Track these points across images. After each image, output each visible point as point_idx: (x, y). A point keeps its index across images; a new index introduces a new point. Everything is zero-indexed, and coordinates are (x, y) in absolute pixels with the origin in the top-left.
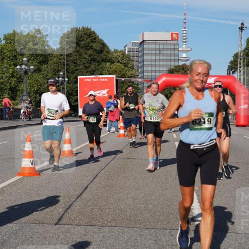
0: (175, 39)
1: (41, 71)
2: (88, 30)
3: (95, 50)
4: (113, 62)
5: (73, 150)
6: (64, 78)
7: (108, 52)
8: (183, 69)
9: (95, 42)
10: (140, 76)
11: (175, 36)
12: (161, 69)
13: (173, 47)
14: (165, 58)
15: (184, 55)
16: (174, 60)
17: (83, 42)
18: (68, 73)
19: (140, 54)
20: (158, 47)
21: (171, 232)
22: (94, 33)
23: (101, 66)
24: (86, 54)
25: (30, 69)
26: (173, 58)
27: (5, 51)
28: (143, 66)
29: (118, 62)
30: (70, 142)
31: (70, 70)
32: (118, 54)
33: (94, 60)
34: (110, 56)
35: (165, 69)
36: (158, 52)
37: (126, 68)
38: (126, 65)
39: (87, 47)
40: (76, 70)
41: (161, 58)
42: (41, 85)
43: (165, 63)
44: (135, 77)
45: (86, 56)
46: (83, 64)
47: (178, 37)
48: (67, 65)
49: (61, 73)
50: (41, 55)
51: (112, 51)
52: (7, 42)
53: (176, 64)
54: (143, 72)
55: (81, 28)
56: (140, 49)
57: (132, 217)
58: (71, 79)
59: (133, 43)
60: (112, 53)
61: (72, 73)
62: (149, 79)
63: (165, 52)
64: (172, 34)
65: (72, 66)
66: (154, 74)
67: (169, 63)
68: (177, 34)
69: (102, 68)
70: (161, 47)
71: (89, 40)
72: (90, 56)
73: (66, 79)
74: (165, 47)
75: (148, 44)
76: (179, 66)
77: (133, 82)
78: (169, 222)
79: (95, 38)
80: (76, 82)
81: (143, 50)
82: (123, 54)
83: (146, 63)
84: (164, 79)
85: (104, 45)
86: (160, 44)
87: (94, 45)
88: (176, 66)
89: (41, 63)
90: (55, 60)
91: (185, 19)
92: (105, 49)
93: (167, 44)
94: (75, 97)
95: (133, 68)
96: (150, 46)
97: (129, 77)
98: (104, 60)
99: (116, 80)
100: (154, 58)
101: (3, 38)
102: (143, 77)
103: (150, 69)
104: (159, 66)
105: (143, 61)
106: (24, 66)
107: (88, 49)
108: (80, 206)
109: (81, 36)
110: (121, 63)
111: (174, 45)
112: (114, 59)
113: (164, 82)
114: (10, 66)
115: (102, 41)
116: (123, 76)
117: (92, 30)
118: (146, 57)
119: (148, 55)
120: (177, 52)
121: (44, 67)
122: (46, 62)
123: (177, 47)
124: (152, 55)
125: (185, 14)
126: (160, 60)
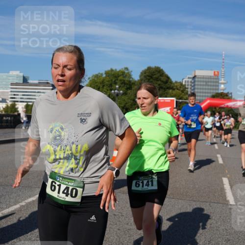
1: (126, 94)
2: (158, 68)
3: (163, 81)
4: (174, 89)
7: (171, 82)
9: (163, 76)
11: (216, 73)
12: (207, 95)
14: (209, 87)
16: (216, 89)
17: (155, 76)
19: (193, 85)
20: (205, 80)
21: (210, 204)
22: (162, 70)
23: (166, 92)
25: (120, 93)
26: (214, 88)
27: (105, 81)
29: (178, 89)
32: (178, 84)
33: (162, 88)
34: (172, 85)
35: (209, 95)
37: (183, 94)
38: (183, 91)
39: (157, 79)
41: (207, 87)
42: (126, 103)
43: (209, 91)
47: (218, 74)
50: (127, 84)
51: (174, 82)
52: (106, 76)
53: (217, 91)
55: (154, 67)
56: (193, 81)
57: (184, 193)
59: (188, 77)
60: (174, 84)
62: (198, 101)
63: (210, 84)
64: (215, 72)
66: (201, 98)
67: (212, 91)
69: (167, 93)
70: (207, 80)
71: (159, 74)
72: (159, 85)
74: (210, 80)
78: (209, 198)
79: (163, 74)
81: (195, 82)
82: (181, 84)
83: (196, 90)
84: (208, 101)
85: (168, 78)
86: (206, 78)
87: (162, 78)
89: (127, 89)
91: (223, 62)
92: (170, 81)
95: (187, 94)
96: (199, 80)
97: (185, 99)
98: (169, 88)
99: (176, 102)
100: (202, 87)
101: (104, 73)
103: (199, 94)
104: (205, 93)
105: (194, 89)
106: (116, 91)
107: (158, 81)
109: (154, 72)
111: (216, 79)
112: (175, 87)
113: (209, 104)
114: (108, 90)
115: (168, 75)
116: (180, 99)
117: (161, 68)
118: (196, 87)
119: (198, 85)
120: (217, 84)
121: (129, 91)
122: (130, 88)
123: (217, 80)
124: (201, 85)
125: (223, 59)
126: (206, 89)
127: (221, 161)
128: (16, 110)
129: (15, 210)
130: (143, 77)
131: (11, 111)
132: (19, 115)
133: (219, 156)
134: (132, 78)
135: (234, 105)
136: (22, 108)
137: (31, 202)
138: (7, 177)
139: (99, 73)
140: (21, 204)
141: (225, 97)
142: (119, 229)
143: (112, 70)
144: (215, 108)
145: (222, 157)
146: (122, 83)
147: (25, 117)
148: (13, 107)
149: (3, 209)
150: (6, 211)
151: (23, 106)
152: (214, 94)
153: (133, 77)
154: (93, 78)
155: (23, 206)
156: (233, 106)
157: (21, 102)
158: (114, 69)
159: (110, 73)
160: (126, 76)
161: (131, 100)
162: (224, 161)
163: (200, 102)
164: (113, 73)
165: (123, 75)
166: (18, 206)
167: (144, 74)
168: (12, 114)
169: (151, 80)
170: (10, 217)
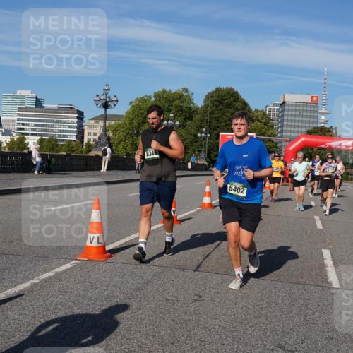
0: (315, 102)
1: (185, 126)
2: (231, 89)
4: (253, 121)
5: (213, 202)
6: (206, 134)
7: (250, 110)
8: (321, 131)
9: (238, 102)
10: (279, 135)
11: (315, 99)
12: (300, 129)
13: (312, 109)
14: (304, 119)
15: (323, 118)
16: (313, 122)
17: (226, 101)
18: (211, 129)
19: (280, 115)
20: (298, 108)
22: (237, 92)
24: (228, 112)
25: (176, 125)
26: (312, 120)
28: (282, 126)
29: (258, 121)
30: (210, 194)
31: (213, 127)
32: (259, 113)
35: (304, 130)
36: (297, 113)
37: (266, 128)
38: (265, 124)
39: (229, 106)
40: (218, 127)
41: (301, 119)
43: (304, 124)
44: (274, 136)
45: (229, 115)
46: (225, 121)
47: (317, 100)
48: (210, 122)
49: (204, 129)
50: (186, 112)
51: (254, 110)
52: (156, 100)
53: (315, 125)
54: (282, 131)
55: (225, 87)
56: (280, 110)
58: (213, 135)
59: (274, 104)
60: (253, 113)
61: (214, 130)
62: (288, 139)
63: (305, 114)
64: (312, 97)
65: (215, 123)
66: (292, 134)
67: (308, 125)
68: (317, 97)
70: (301, 108)
71: (232, 99)
73: (208, 135)
74: (305, 109)
75: (288, 105)
76: (318, 128)
77: (272, 141)
79: (238, 98)
80: (218, 138)
81: (283, 110)
82: (264, 114)
83: (285, 123)
84: (303, 139)
85: (245, 104)
86: (299, 106)
87: (236, 104)
88: (315, 128)
89: (186, 119)
90: (198, 116)
91: (325, 83)
92: (247, 108)
93: (307, 107)
94: (215, 153)
95: (272, 128)
96: (290, 108)
97: (269, 136)
100: (293, 118)
101: (153, 95)
102: (282, 136)
103: (289, 129)
104: (298, 126)
105: (283, 121)
106: (170, 122)
107: (231, 108)
108: (217, 255)
109: (225, 95)
110: (261, 122)
111: (314, 107)
112: (255, 118)
113: (303, 142)
115: (244, 101)
116: (262, 135)
117: (236, 90)
118: (285, 118)
119: (288, 115)
120: (316, 114)
121: (188, 123)
122: (190, 118)
123: (316, 109)
124: (291, 115)
125: (326, 79)
126: (299, 121)
127: (319, 225)
128: (25, 146)
129: (25, 289)
130: (208, 102)
131: (19, 148)
132: (30, 153)
133: (317, 218)
134: (194, 104)
135: (339, 145)
136: (34, 143)
137: (47, 278)
138: (12, 242)
139: (146, 96)
140: (33, 281)
141: (327, 134)
142: (173, 320)
143: (164, 92)
144: (312, 149)
145: (321, 220)
146: (178, 111)
147: (39, 157)
148: (21, 143)
149: (7, 288)
150: (11, 291)
151: (36, 141)
152: (310, 129)
153: (194, 102)
154: (137, 103)
155: (35, 284)
156: (338, 147)
157: (33, 135)
158: (167, 89)
159: (161, 95)
160: (185, 100)
161: (191, 135)
162: (323, 226)
163: (290, 141)
164: (165, 96)
165: (180, 98)
166: (28, 284)
167: (210, 99)
168: (19, 152)
169: (221, 107)
170: (17, 299)
